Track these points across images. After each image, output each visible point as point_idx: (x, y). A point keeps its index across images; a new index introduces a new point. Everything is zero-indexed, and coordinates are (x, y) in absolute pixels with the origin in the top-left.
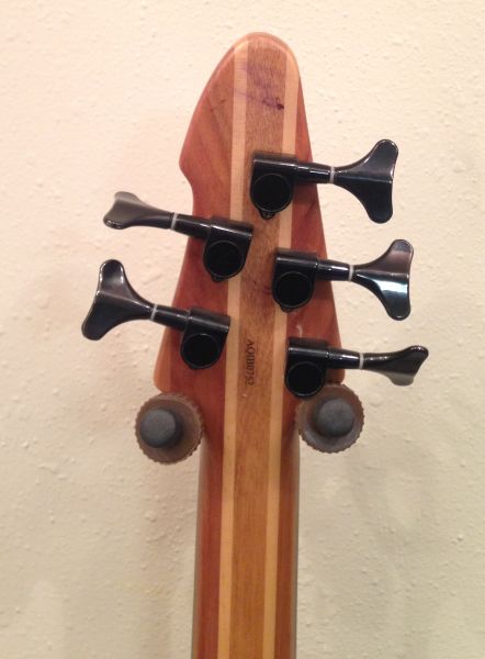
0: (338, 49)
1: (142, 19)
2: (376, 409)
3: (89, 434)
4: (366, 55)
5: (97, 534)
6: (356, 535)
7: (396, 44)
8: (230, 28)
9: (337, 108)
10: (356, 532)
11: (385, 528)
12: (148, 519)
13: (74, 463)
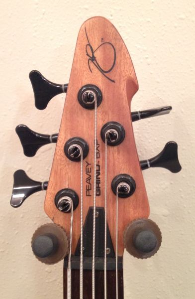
0: (149, 21)
1: (37, 4)
2: (165, 218)
3: (15, 230)
4: (164, 25)
5: (21, 278)
6: (154, 280)
7: (181, 19)
8: (87, 9)
9: (147, 56)
10: (154, 279)
11: (169, 277)
12: (47, 271)
13: (8, 244)
